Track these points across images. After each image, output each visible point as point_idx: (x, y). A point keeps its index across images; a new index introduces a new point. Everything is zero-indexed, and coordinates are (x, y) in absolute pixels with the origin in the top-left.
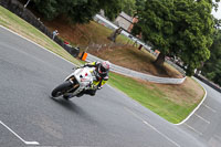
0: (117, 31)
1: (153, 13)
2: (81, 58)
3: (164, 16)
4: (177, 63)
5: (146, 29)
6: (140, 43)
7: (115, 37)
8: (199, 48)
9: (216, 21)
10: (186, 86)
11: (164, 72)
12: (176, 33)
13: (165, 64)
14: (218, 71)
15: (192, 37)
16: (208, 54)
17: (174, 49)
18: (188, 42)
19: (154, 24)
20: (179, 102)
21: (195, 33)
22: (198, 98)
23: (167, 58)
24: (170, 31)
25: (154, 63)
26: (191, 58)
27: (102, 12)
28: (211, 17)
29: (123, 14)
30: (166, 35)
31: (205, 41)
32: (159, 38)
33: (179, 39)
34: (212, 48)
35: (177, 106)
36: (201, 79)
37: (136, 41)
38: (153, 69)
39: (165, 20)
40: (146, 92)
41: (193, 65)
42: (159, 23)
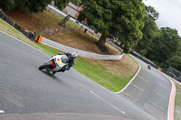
0: (66, 18)
1: (95, 3)
2: (37, 41)
3: (104, 5)
4: (115, 43)
5: (90, 16)
6: (85, 27)
7: (64, 22)
8: (133, 30)
9: (146, 8)
10: (124, 61)
11: (105, 51)
12: (114, 18)
13: (106, 44)
14: (149, 48)
15: (127, 21)
16: (140, 35)
17: (113, 32)
18: (124, 26)
19: (97, 12)
20: (118, 74)
21: (129, 18)
22: (134, 70)
23: (108, 39)
24: (110, 17)
25: (97, 43)
26: (127, 39)
27: (53, 2)
28: (142, 5)
29: (70, 4)
30: (106, 21)
31: (138, 24)
32: (100, 23)
33: (117, 23)
34: (144, 30)
35: (117, 78)
36: (136, 56)
37: (82, 26)
38: (96, 48)
39: (105, 8)
40: (91, 67)
41: (129, 45)
42: (100, 10)
